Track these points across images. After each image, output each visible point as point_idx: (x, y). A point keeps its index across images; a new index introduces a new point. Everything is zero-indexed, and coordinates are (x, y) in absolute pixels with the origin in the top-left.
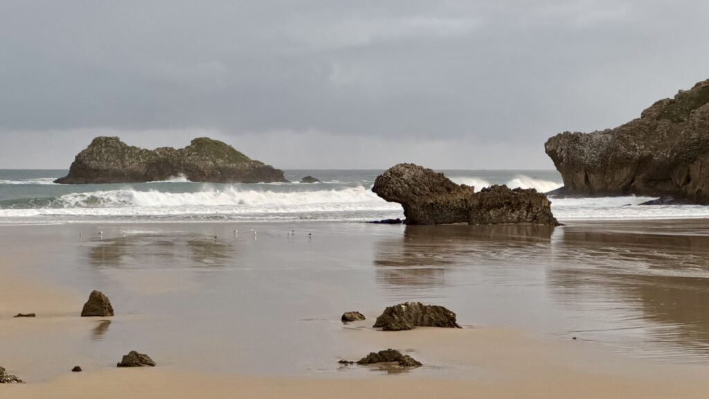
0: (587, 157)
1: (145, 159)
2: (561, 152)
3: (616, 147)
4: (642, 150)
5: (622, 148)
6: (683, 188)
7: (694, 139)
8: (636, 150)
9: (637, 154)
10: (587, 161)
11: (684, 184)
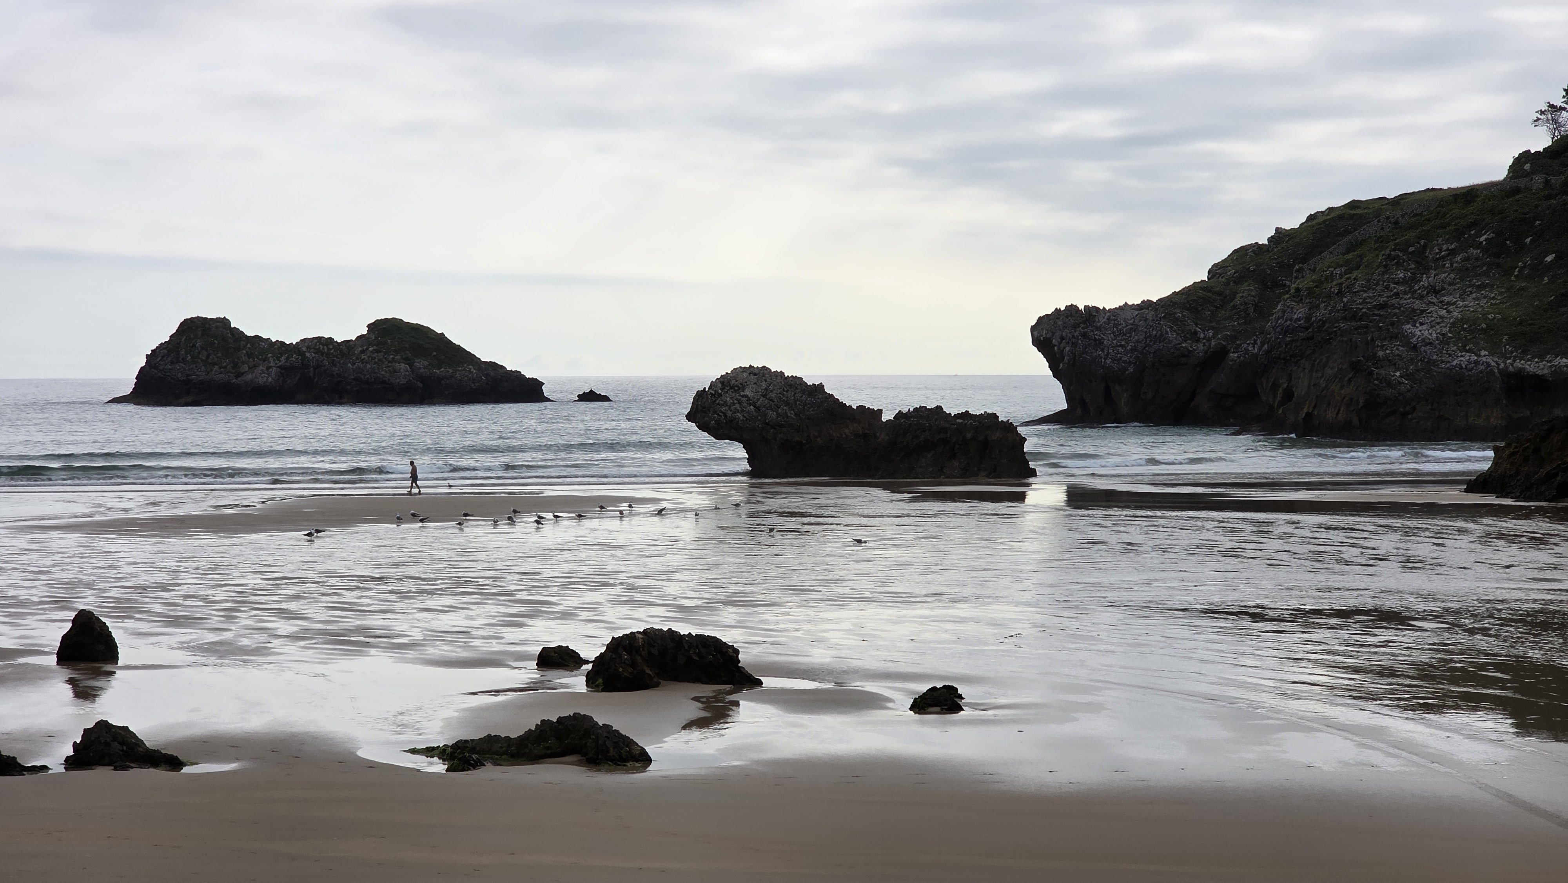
0: (1108, 353)
1: (278, 359)
2: (1060, 343)
3: (1162, 335)
4: (1209, 340)
5: (1172, 336)
6: (1280, 411)
7: (1299, 319)
8: (1198, 340)
9: (1201, 346)
10: (1108, 361)
11: (1282, 403)
